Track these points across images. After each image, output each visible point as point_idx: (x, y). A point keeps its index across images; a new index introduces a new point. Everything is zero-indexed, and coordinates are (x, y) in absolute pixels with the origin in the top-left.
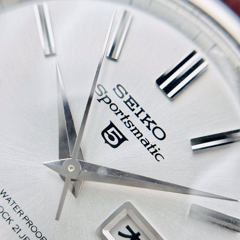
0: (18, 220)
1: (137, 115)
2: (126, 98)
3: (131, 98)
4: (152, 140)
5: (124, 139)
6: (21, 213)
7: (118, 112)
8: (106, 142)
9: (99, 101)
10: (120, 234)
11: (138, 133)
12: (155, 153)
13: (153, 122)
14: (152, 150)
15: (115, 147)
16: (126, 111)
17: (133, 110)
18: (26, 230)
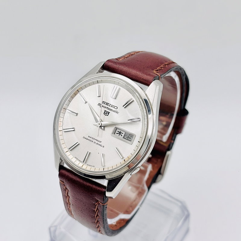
0: (94, 141)
1: (110, 106)
2: (106, 103)
4: (115, 110)
5: (109, 113)
6: (94, 139)
7: (105, 107)
8: (105, 115)
9: (100, 107)
11: (111, 110)
12: (117, 112)
13: (114, 106)
14: (116, 112)
15: (107, 115)
16: (107, 106)
18: (97, 142)
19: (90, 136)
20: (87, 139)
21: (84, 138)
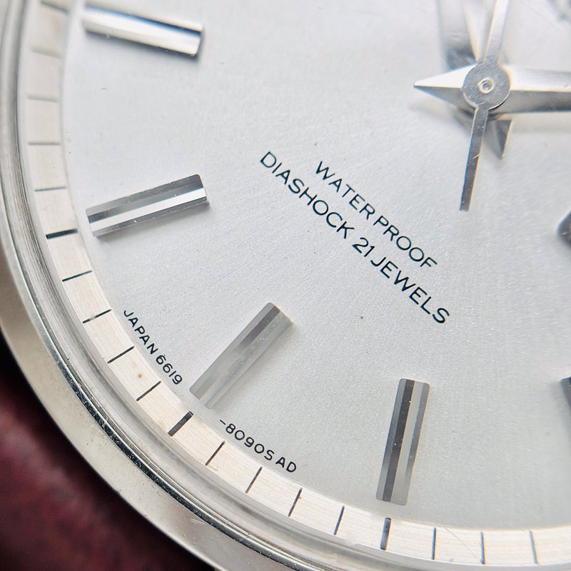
0: (363, 227)
18: (385, 248)
19: (337, 172)
20: (297, 188)
21: (269, 161)
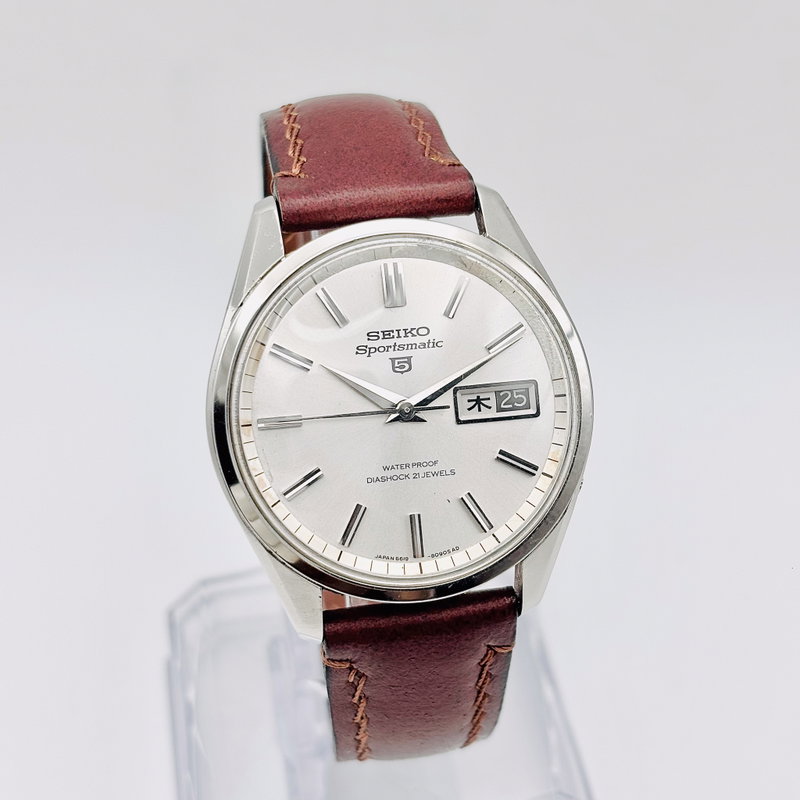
0: (410, 471)
2: (381, 335)
3: (383, 332)
4: (425, 340)
5: (410, 358)
6: (407, 466)
8: (402, 373)
9: (369, 356)
10: (469, 409)
11: (412, 346)
12: (435, 344)
13: (412, 329)
14: (431, 345)
15: (410, 369)
16: (390, 342)
17: (393, 337)
18: (421, 470)
19: (389, 465)
20: (384, 479)
21: (370, 481)
